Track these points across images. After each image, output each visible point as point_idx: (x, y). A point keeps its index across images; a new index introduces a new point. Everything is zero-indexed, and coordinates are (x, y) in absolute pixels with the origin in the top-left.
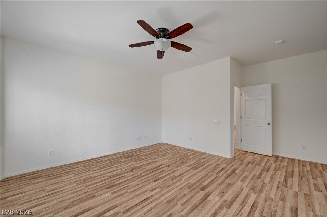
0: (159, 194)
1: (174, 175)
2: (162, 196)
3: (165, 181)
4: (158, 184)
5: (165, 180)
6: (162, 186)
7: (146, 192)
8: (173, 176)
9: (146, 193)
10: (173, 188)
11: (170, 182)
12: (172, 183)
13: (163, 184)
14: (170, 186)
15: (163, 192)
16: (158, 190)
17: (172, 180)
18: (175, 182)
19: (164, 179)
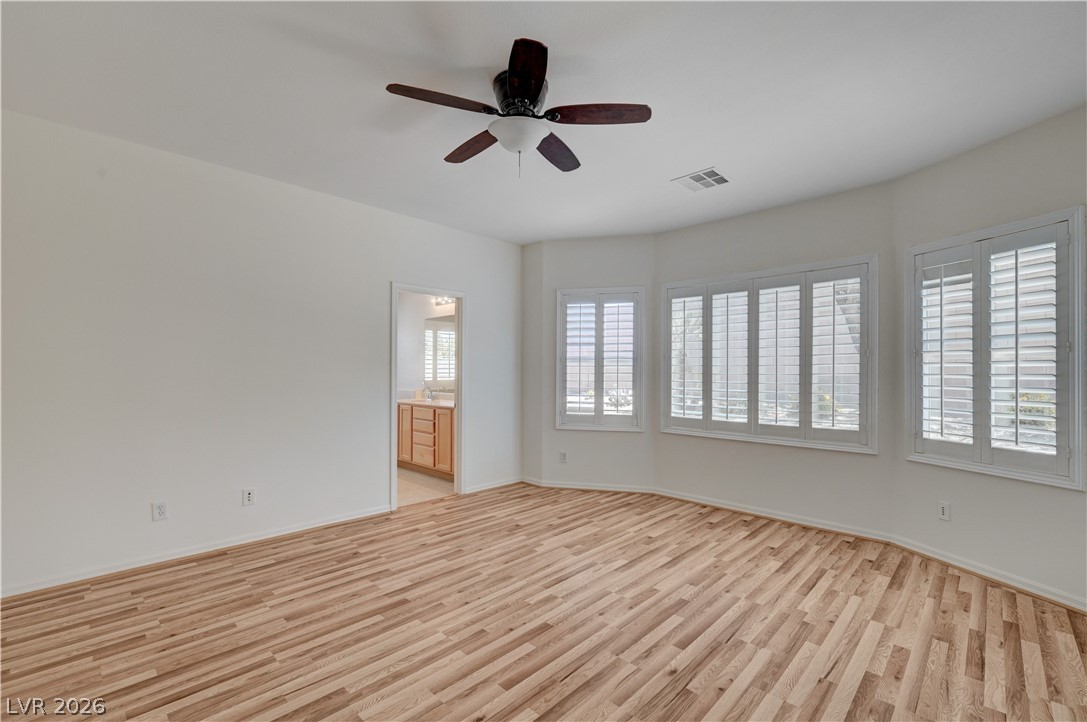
0: (528, 590)
1: (468, 653)
2: (521, 588)
3: (512, 626)
4: (536, 616)
5: (511, 630)
6: (521, 612)
7: (567, 595)
8: (475, 649)
9: (565, 593)
10: (487, 605)
11: (490, 626)
12: (488, 620)
13: (520, 616)
14: (497, 612)
15: (519, 595)
16: (532, 600)
17: (483, 631)
18: (473, 623)
19: (512, 633)
